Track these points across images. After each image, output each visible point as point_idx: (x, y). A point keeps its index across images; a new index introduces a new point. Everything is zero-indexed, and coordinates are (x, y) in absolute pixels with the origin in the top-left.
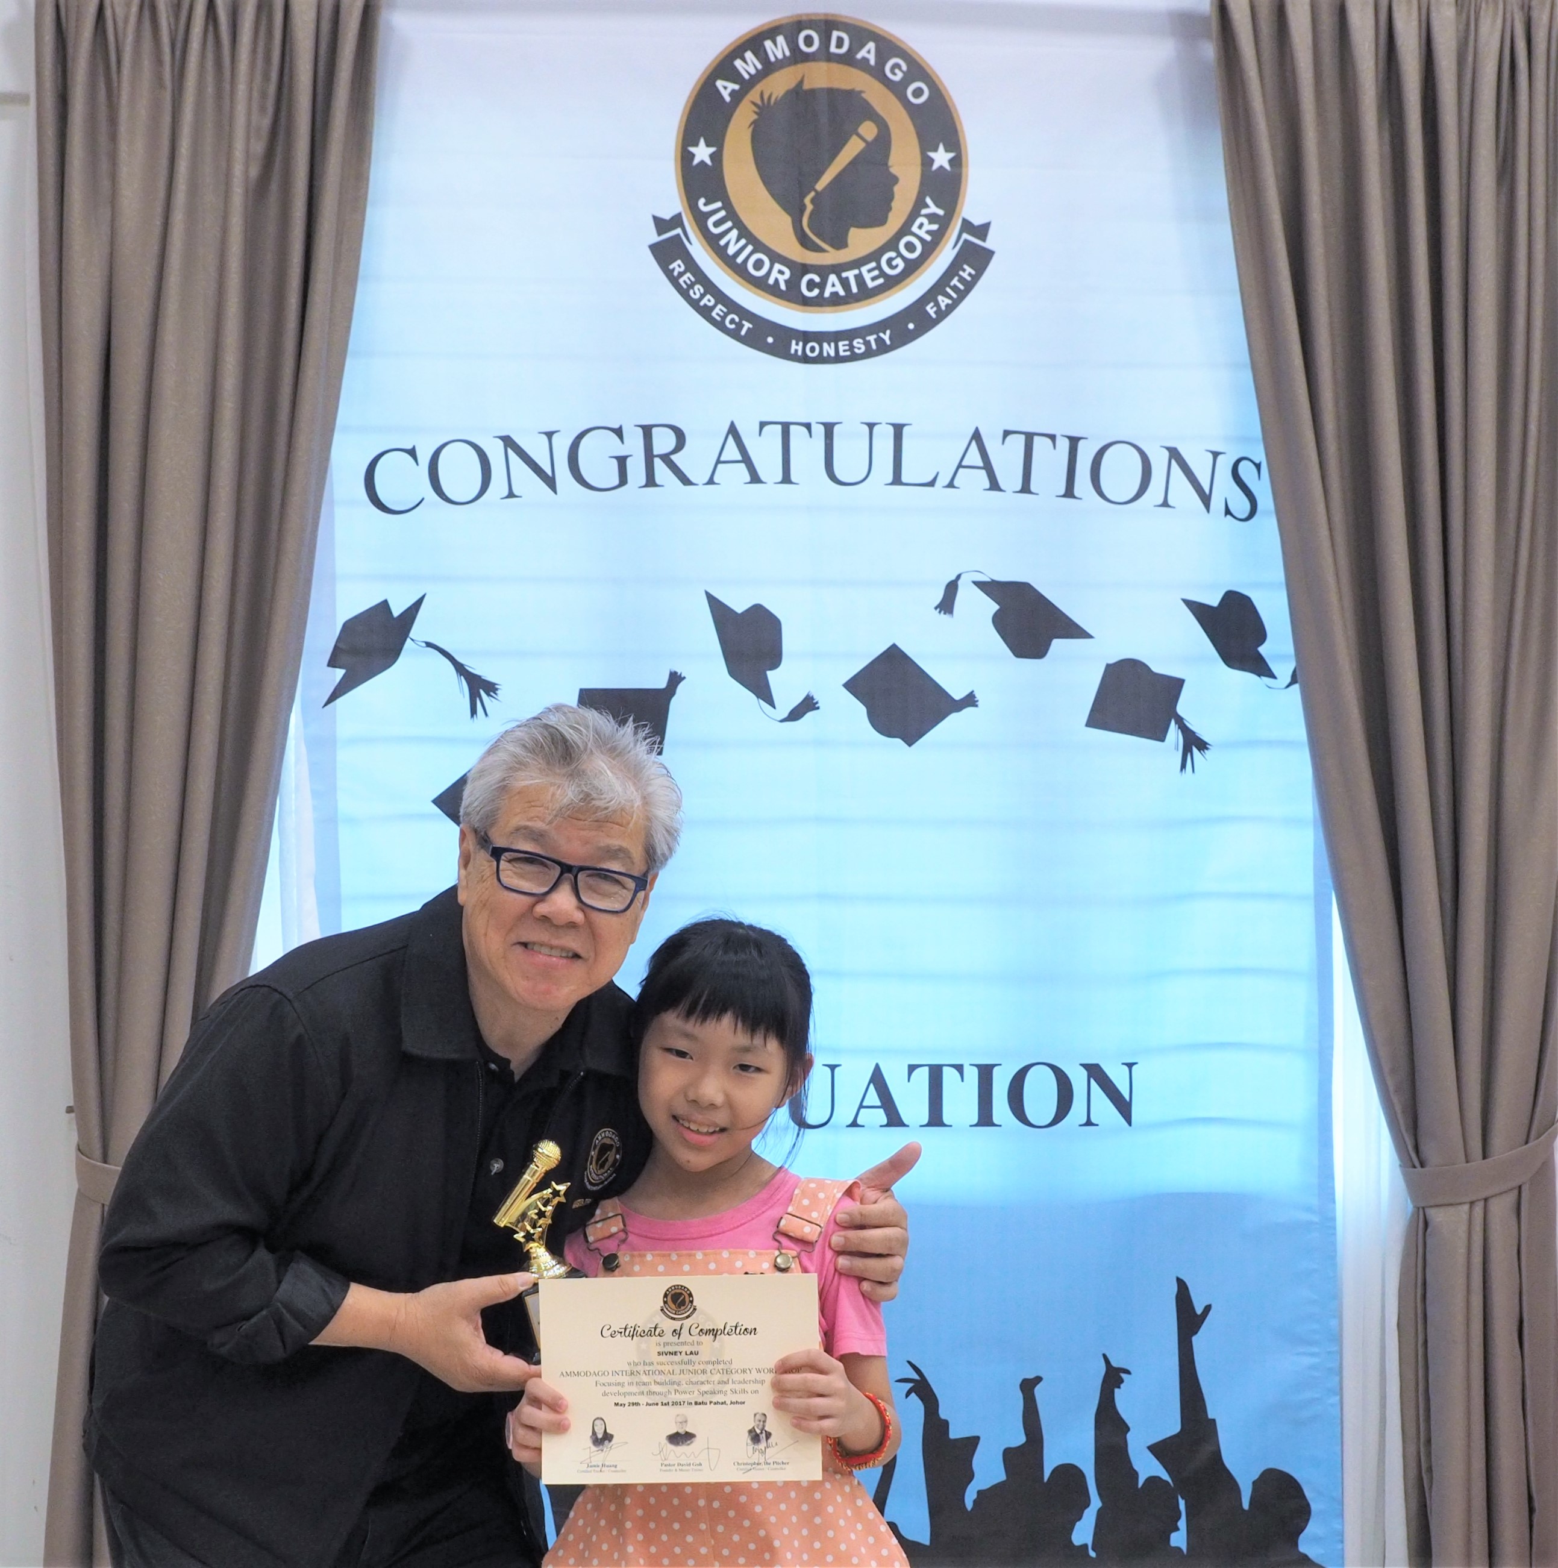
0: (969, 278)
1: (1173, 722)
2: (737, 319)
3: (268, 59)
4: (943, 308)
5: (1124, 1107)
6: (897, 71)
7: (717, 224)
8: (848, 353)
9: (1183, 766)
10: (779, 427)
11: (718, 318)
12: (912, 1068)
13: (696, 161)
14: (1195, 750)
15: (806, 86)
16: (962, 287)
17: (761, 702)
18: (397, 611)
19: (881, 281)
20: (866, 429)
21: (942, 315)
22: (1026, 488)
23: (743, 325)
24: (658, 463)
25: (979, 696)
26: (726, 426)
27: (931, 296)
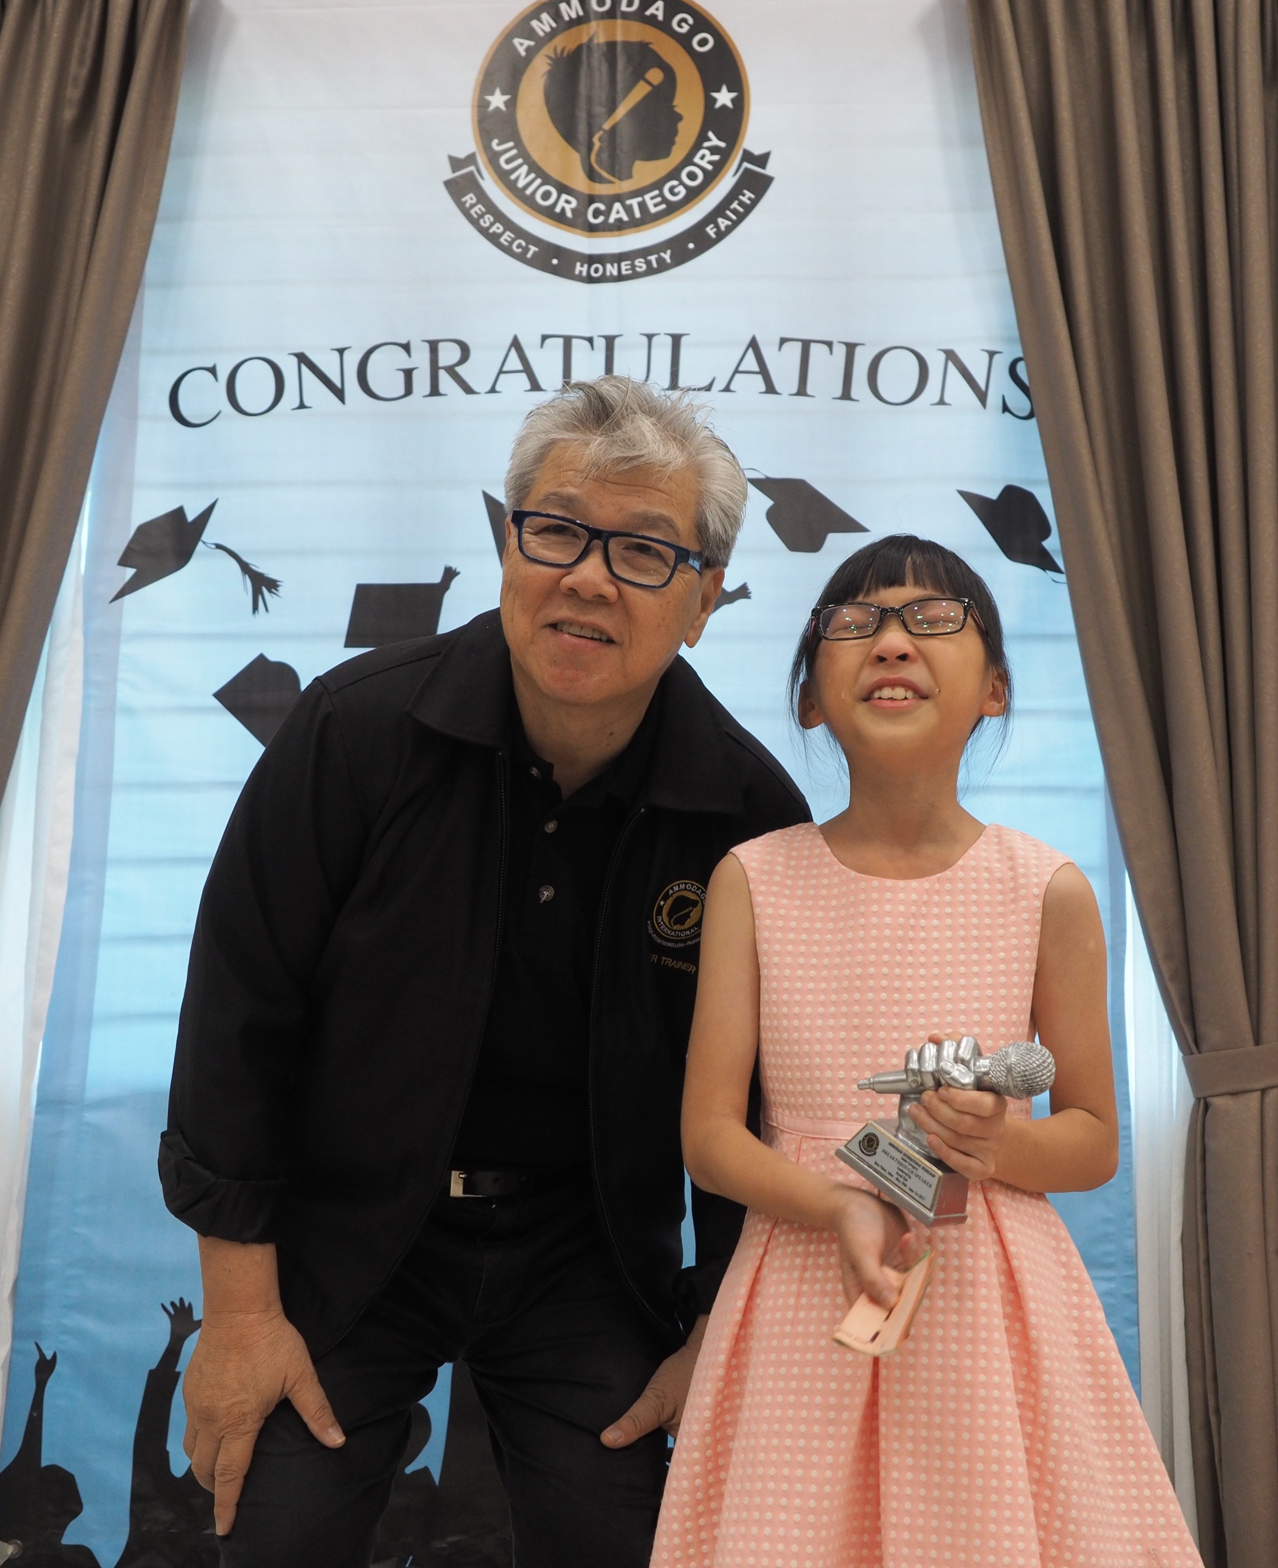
0: (748, 202)
2: (524, 244)
4: (723, 228)
6: (684, 24)
8: (630, 272)
10: (561, 340)
11: (506, 244)
13: (491, 108)
15: (598, 40)
16: (741, 210)
18: (190, 516)
19: (663, 206)
20: (645, 339)
21: (721, 235)
22: (802, 391)
23: (529, 249)
24: (443, 375)
25: (751, 587)
26: (510, 340)
27: (711, 218)
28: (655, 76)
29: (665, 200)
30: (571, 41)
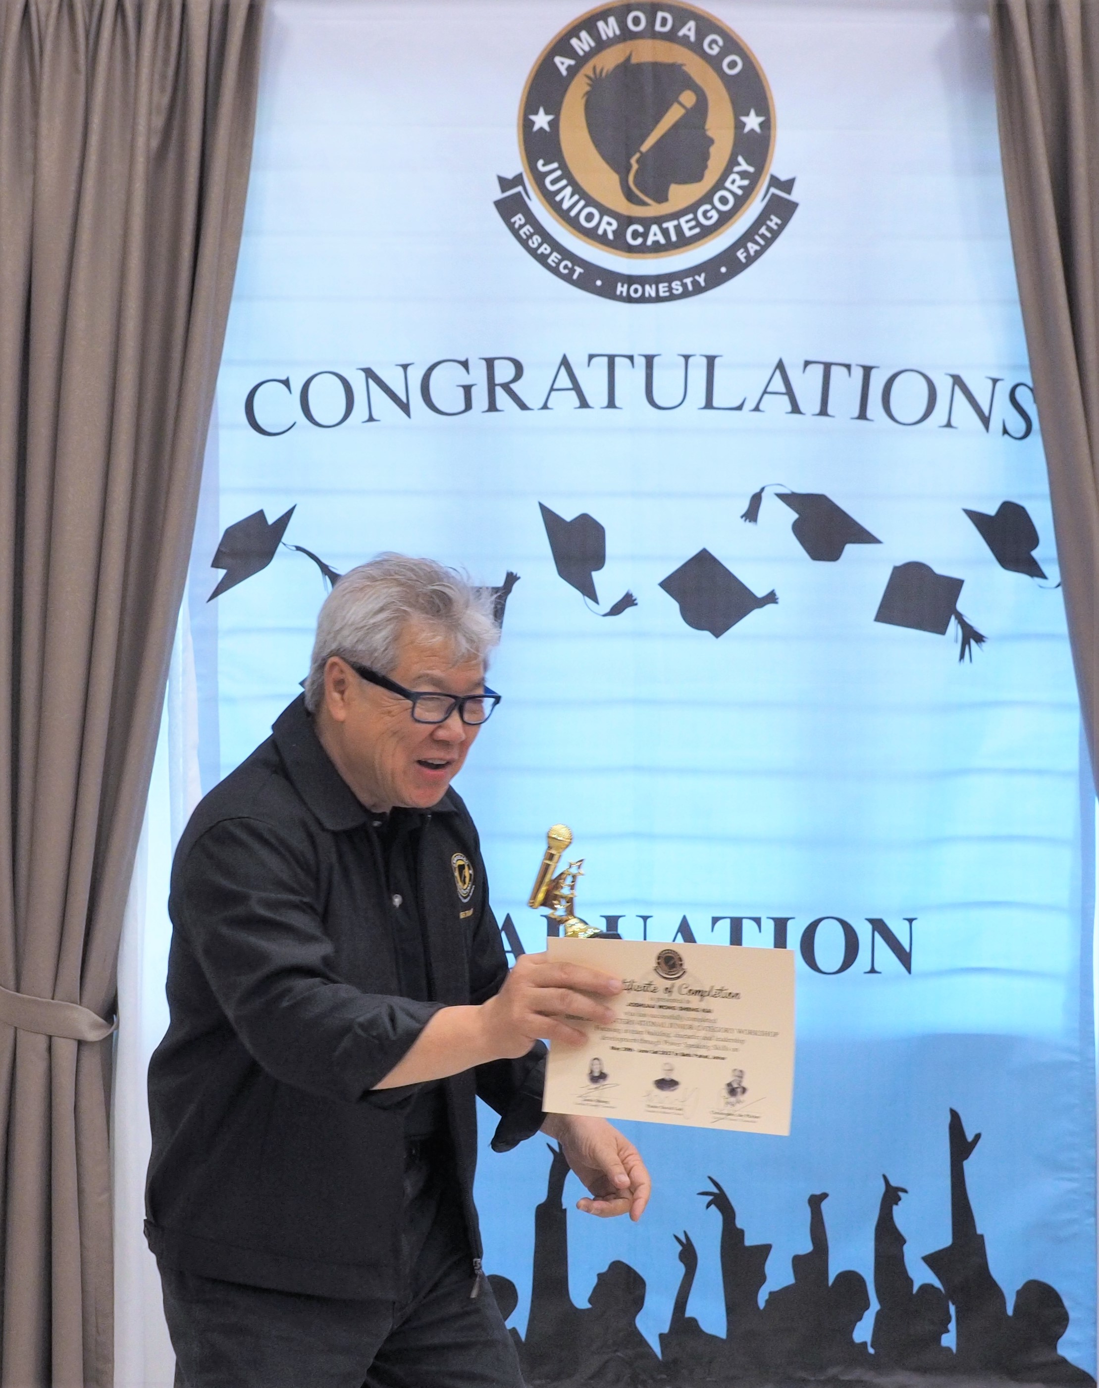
0: (775, 227)
1: (953, 618)
2: (570, 265)
3: (167, 47)
4: (752, 253)
5: (905, 957)
6: (714, 46)
7: (553, 182)
8: (666, 294)
9: (962, 656)
10: (605, 359)
11: (554, 265)
12: (715, 920)
13: (536, 128)
14: (973, 642)
15: (634, 60)
16: (768, 235)
17: (587, 599)
18: (271, 519)
19: (697, 230)
20: (682, 360)
21: (751, 260)
22: (823, 412)
23: (574, 271)
24: (499, 391)
25: (778, 594)
26: (559, 359)
27: (741, 243)
28: (688, 98)
29: (699, 224)
30: (609, 60)
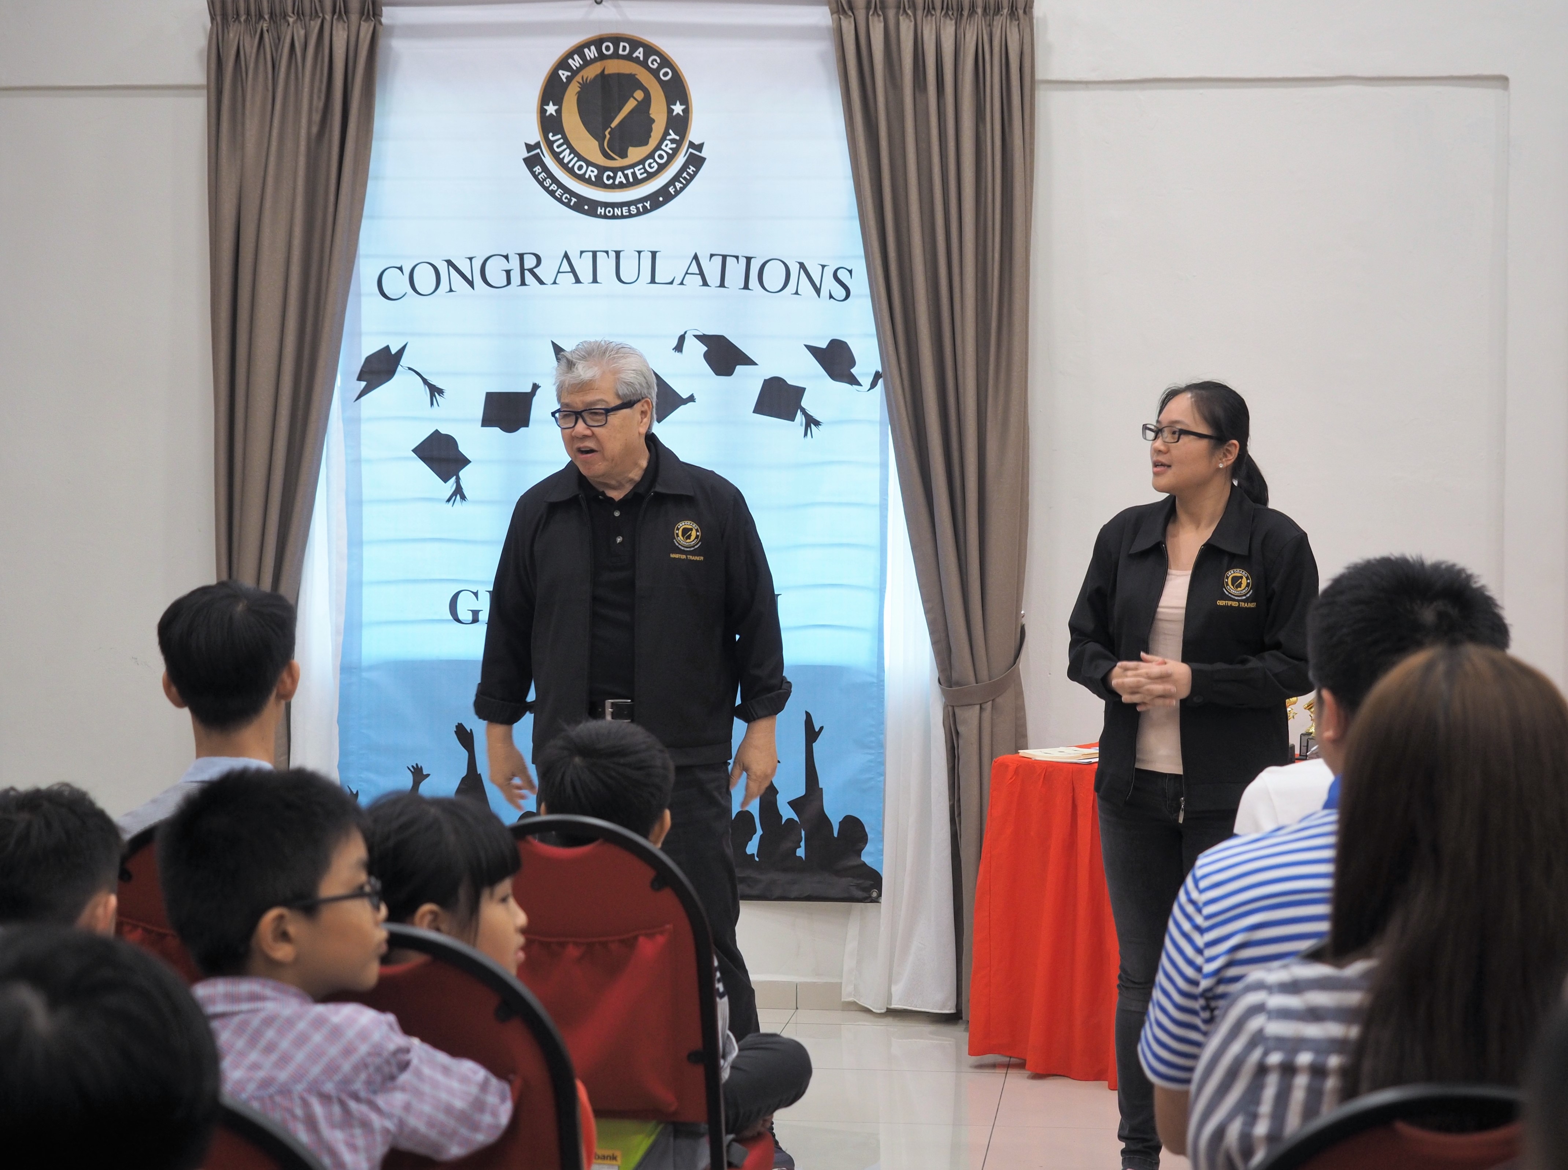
0: (692, 173)
1: (799, 411)
2: (569, 197)
4: (678, 189)
6: (655, 63)
7: (558, 147)
8: (628, 214)
9: (806, 434)
10: (591, 253)
11: (559, 197)
13: (548, 114)
14: (812, 425)
15: (606, 72)
16: (688, 178)
18: (393, 351)
19: (645, 175)
20: (637, 253)
21: (678, 193)
22: (722, 285)
23: (572, 200)
24: (527, 273)
25: (696, 396)
26: (562, 253)
27: (672, 182)
28: (639, 95)
29: (646, 171)
30: (591, 72)
